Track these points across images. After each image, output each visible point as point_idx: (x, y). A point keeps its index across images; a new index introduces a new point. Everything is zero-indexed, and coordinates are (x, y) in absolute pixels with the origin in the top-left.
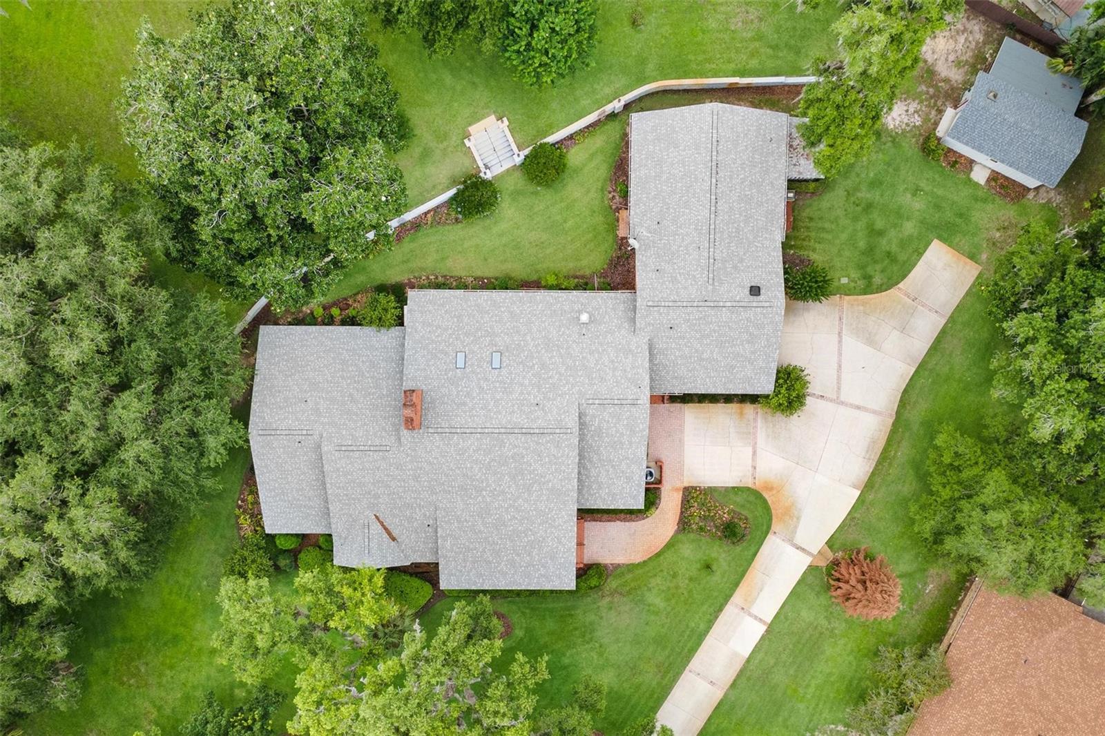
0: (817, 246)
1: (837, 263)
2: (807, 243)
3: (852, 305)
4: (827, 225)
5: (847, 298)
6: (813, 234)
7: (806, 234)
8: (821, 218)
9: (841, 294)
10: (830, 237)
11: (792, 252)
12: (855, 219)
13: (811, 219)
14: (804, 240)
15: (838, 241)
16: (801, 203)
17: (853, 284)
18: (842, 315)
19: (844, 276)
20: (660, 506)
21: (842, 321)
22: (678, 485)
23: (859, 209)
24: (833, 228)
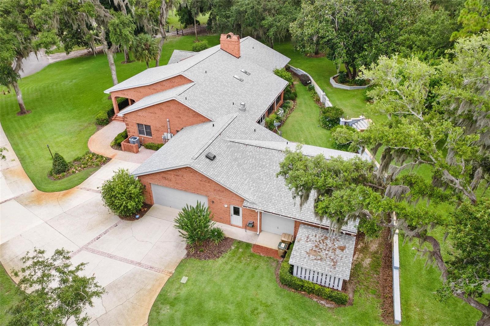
0: (229, 267)
1: (203, 278)
2: (234, 260)
3: (157, 280)
4: (244, 279)
5: (166, 278)
6: (241, 266)
7: (244, 261)
8: (253, 276)
9: (173, 274)
10: (232, 278)
11: (233, 248)
12: (239, 305)
13: (256, 268)
14: (239, 258)
15: (224, 284)
16: (273, 264)
17: (175, 286)
18: (154, 270)
19: (188, 280)
20: (112, 149)
21: (149, 268)
22: (116, 157)
23: (247, 311)
24: (239, 283)
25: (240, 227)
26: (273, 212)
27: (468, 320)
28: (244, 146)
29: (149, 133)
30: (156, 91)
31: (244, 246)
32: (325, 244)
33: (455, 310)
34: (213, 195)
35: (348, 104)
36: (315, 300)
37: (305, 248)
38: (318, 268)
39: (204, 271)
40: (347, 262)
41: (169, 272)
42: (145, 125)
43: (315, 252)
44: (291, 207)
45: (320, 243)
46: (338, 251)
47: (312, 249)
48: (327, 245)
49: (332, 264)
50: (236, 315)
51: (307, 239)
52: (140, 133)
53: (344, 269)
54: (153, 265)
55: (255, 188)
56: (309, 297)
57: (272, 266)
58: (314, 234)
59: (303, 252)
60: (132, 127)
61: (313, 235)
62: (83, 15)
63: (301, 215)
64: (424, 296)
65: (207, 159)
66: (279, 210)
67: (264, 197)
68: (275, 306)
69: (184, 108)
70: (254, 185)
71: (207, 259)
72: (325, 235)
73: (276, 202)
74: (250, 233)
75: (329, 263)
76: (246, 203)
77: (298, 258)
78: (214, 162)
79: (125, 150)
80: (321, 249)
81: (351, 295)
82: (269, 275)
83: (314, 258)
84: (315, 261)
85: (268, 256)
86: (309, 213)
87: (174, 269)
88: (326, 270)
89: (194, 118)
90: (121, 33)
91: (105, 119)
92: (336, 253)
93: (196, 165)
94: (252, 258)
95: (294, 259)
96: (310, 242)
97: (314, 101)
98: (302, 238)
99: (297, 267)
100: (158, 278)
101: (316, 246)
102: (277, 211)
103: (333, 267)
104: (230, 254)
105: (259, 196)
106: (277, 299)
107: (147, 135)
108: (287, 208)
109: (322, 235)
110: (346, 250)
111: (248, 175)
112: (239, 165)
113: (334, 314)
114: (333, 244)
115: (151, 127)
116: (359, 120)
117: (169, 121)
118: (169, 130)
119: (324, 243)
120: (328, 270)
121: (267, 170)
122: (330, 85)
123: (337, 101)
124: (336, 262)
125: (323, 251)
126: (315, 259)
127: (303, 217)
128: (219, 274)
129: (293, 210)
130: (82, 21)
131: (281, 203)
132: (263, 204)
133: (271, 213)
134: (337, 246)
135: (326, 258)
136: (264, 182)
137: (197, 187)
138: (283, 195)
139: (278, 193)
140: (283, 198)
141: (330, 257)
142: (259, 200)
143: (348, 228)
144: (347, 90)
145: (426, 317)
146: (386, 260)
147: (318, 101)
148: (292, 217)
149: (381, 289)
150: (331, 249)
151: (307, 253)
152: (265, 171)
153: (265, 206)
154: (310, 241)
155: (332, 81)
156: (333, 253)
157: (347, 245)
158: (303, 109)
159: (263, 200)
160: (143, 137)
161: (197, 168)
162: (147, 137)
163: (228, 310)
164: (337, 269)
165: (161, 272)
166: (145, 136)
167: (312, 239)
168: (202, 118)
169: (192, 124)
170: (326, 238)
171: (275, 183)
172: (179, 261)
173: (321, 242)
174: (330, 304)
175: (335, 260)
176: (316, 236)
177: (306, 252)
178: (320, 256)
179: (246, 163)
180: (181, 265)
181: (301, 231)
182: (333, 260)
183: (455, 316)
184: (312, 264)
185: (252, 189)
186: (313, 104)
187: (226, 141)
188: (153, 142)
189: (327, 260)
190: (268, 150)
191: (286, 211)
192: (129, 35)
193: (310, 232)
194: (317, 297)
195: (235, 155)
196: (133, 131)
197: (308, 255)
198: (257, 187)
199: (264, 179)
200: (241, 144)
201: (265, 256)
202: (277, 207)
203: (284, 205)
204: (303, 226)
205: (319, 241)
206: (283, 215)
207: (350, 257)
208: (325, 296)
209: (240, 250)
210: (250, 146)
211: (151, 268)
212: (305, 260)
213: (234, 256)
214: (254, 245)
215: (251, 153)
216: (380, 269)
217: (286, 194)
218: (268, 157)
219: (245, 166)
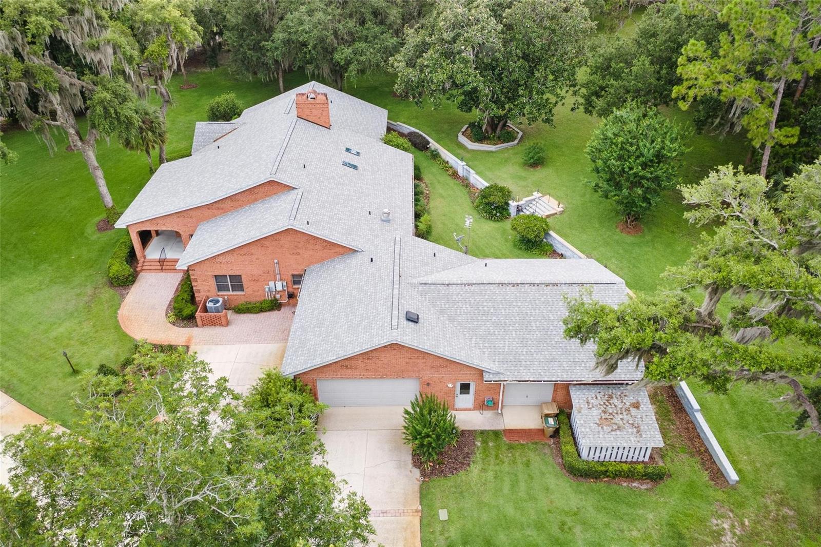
0: (491, 474)
1: (468, 503)
2: (492, 462)
3: (406, 529)
4: (523, 485)
5: (417, 521)
6: (506, 467)
7: (506, 460)
8: (531, 477)
9: (422, 511)
10: (506, 490)
11: (479, 444)
12: (539, 525)
13: (527, 464)
14: (497, 457)
15: (502, 502)
17: (438, 528)
18: (390, 515)
19: (449, 512)
20: (175, 327)
21: (381, 515)
22: (193, 341)
23: (555, 530)
24: (520, 494)
25: (470, 410)
26: (531, 379)
27: (801, 454)
28: (445, 287)
29: (240, 288)
30: (221, 211)
31: (492, 436)
32: (613, 406)
33: (782, 446)
34: (428, 375)
35: (505, 176)
36: (625, 484)
37: (592, 419)
38: (622, 442)
39: (462, 492)
40: (651, 422)
41: (414, 511)
42: (230, 276)
43: (606, 420)
44: (551, 366)
45: (607, 406)
46: (633, 411)
47: (601, 417)
48: (615, 406)
49: (635, 430)
50: (545, 542)
51: (588, 406)
52: (219, 290)
53: (652, 433)
54: (384, 508)
55: (489, 350)
56: (616, 483)
57: (545, 454)
58: (594, 396)
59: (592, 425)
60: (204, 283)
61: (592, 397)
62: (20, 86)
63: (569, 373)
64: (744, 438)
65: (410, 323)
66: (537, 374)
67: (509, 360)
68: (584, 510)
69: (307, 237)
70: (487, 345)
71: (454, 473)
72: (607, 393)
73: (528, 363)
74: (488, 414)
75: (630, 430)
76: (487, 376)
77: (591, 436)
78: (420, 324)
79: (203, 325)
80: (612, 414)
81: (661, 464)
82: (551, 469)
83: (610, 429)
84: (613, 433)
85: (532, 441)
86: (578, 368)
87: (419, 503)
88: (633, 441)
89: (325, 250)
90: (116, 115)
91: (129, 275)
92: (632, 414)
93: (404, 338)
94: (513, 451)
95: (586, 438)
96: (594, 409)
97: (450, 175)
98: (582, 406)
99: (594, 449)
100: (405, 526)
101: (605, 412)
102: (535, 376)
103: (638, 435)
104: (481, 455)
105: (501, 360)
106: (581, 500)
107: (233, 291)
108: (546, 368)
109: (603, 394)
110: (642, 406)
111: (471, 333)
112: (451, 319)
113: (658, 496)
114: (622, 402)
115: (243, 277)
116: (534, 200)
117: (278, 263)
118: (278, 277)
119: (611, 405)
120: (635, 441)
121: (494, 318)
122: (461, 146)
123: (487, 173)
124: (639, 427)
125: (616, 416)
126: (612, 430)
127: (573, 376)
128: (486, 490)
129: (556, 368)
130: (18, 97)
131: (536, 363)
132: (513, 371)
133: (528, 381)
134: (627, 403)
135: (624, 424)
136: (499, 338)
137: (402, 368)
138: (532, 350)
139: (525, 350)
140: (535, 355)
141: (628, 422)
142: (504, 366)
143: (635, 376)
144: (492, 152)
145: (758, 465)
146: (672, 402)
147: (455, 175)
148: (558, 379)
149: (689, 443)
150: (623, 410)
151: (599, 425)
152: (493, 321)
153: (516, 374)
154: (593, 407)
155: (462, 139)
156: (629, 416)
157: (640, 399)
158: (441, 191)
159: (509, 366)
160: (228, 295)
161: (407, 342)
162: (235, 293)
163: (531, 539)
164: (644, 436)
165: (402, 514)
166: (231, 293)
167: (595, 404)
168: (340, 249)
169: (321, 260)
170: (611, 397)
171: (514, 335)
172: (417, 488)
173: (607, 404)
174: (645, 485)
175: (636, 425)
176: (596, 398)
177: (596, 423)
178: (616, 424)
179: (458, 313)
180: (424, 494)
181: (575, 396)
182: (633, 424)
183: (786, 452)
184: (612, 439)
185: (487, 353)
186: (451, 182)
187: (414, 286)
188: (246, 300)
189: (626, 428)
190: (482, 287)
191: (547, 374)
192: (134, 115)
193: (587, 393)
194: (624, 479)
195: (438, 303)
196: (207, 288)
197: (600, 428)
198: (492, 348)
199: (496, 333)
200: (439, 286)
201: (527, 443)
202: (532, 371)
203: (541, 366)
204: (574, 389)
205: (604, 403)
206: (546, 379)
207: (650, 414)
208: (638, 475)
209: (491, 444)
210: (454, 286)
211: (384, 513)
212: (601, 436)
213: (487, 456)
214: (504, 430)
215: (459, 297)
216: (673, 417)
217: (536, 348)
218: (487, 297)
219: (460, 319)
